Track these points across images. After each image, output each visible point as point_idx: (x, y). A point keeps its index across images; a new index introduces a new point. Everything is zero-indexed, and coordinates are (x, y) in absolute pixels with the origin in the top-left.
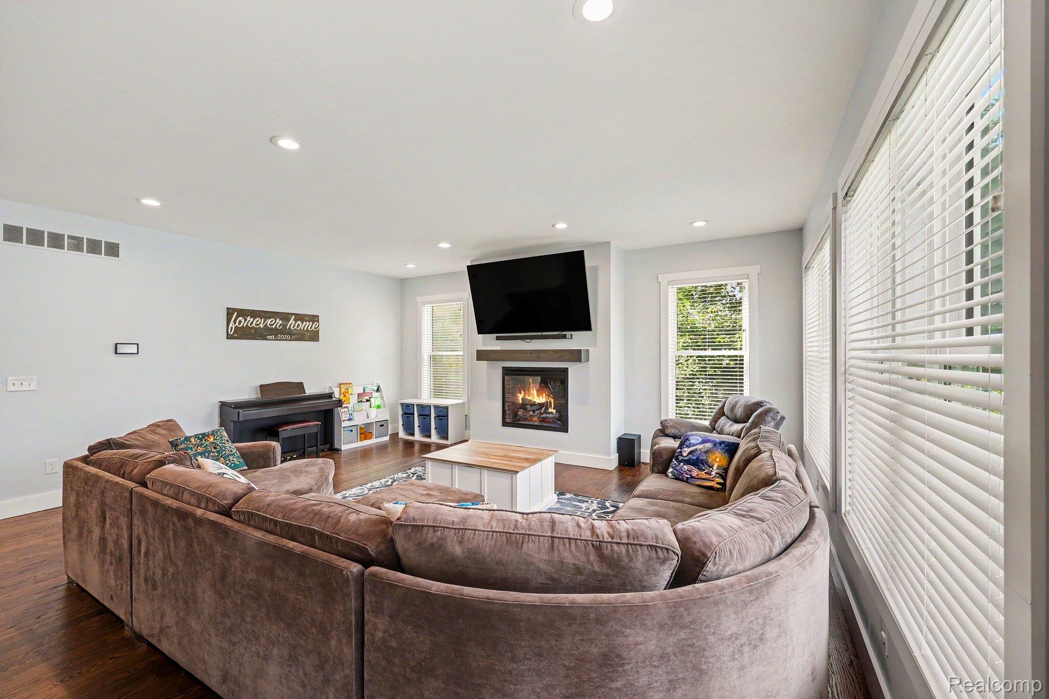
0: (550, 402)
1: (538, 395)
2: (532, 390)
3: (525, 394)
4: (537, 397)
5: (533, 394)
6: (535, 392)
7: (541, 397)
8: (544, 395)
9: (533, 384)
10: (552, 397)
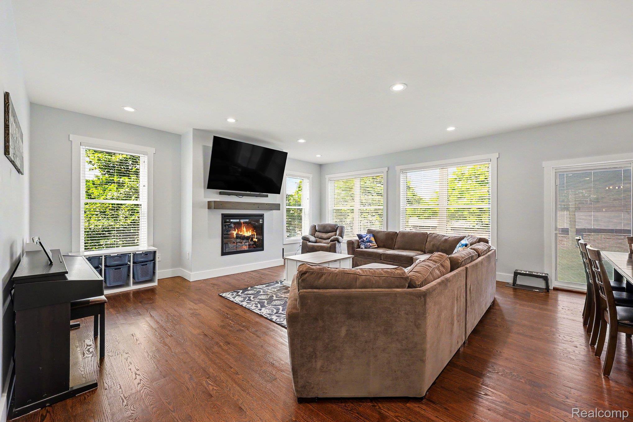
0: (254, 235)
1: (247, 231)
2: (243, 228)
3: (238, 231)
4: (247, 233)
5: (243, 231)
6: (245, 229)
7: (248, 232)
8: (250, 231)
9: (243, 224)
10: (255, 232)
